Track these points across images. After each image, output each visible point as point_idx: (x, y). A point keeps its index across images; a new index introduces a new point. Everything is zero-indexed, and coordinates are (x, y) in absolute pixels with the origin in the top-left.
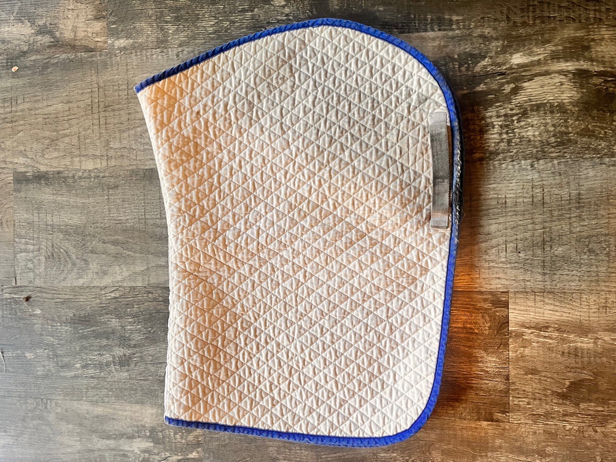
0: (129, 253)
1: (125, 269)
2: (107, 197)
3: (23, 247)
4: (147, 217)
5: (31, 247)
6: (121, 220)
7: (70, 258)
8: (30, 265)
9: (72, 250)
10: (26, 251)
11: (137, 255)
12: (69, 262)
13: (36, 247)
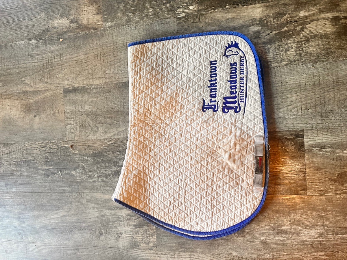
0: (117, 122)
1: (115, 130)
2: (105, 97)
3: (69, 122)
4: (124, 105)
5: (72, 122)
6: (112, 107)
7: (90, 126)
8: (72, 131)
9: (91, 123)
10: (70, 124)
11: (121, 123)
12: (90, 128)
13: (75, 122)
